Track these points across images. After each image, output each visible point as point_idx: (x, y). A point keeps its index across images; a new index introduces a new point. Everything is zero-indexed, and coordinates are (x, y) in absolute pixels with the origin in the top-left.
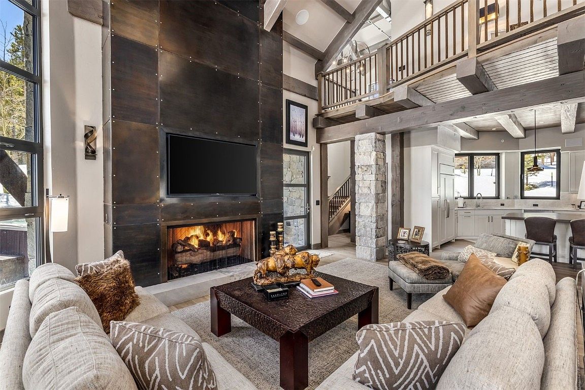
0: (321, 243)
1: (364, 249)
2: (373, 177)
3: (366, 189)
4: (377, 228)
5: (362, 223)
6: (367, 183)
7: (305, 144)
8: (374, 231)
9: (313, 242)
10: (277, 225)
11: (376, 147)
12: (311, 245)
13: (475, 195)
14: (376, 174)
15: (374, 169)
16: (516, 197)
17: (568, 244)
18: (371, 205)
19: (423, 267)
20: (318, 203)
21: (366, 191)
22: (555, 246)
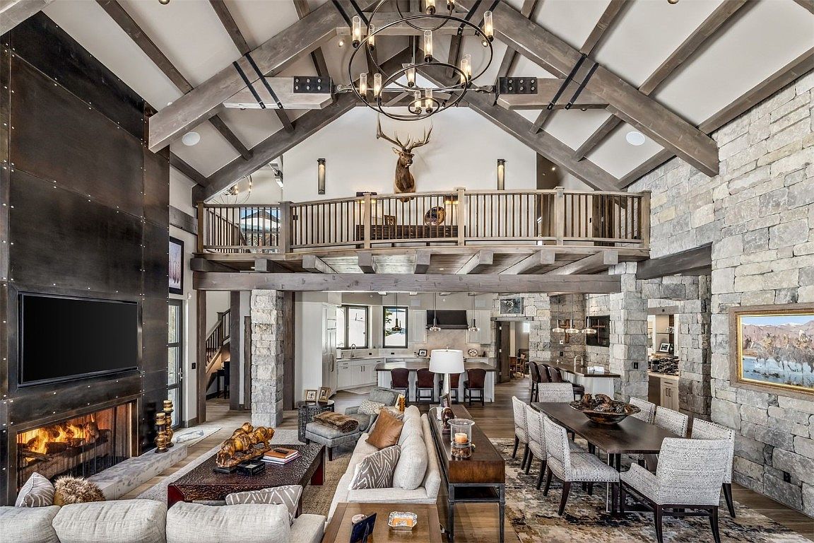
0: (197, 418)
1: (262, 416)
2: (274, 337)
3: (266, 350)
4: (277, 391)
5: (259, 388)
6: (266, 344)
7: (180, 292)
8: (274, 394)
9: (187, 418)
10: (163, 404)
11: (277, 305)
12: (184, 422)
13: (350, 346)
14: (277, 334)
15: (274, 328)
16: (380, 347)
17: (415, 386)
18: (270, 367)
19: (340, 423)
20: (194, 366)
21: (265, 352)
22: (408, 391)
